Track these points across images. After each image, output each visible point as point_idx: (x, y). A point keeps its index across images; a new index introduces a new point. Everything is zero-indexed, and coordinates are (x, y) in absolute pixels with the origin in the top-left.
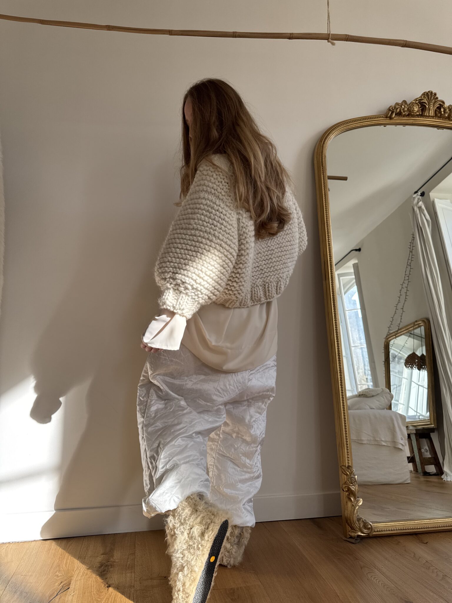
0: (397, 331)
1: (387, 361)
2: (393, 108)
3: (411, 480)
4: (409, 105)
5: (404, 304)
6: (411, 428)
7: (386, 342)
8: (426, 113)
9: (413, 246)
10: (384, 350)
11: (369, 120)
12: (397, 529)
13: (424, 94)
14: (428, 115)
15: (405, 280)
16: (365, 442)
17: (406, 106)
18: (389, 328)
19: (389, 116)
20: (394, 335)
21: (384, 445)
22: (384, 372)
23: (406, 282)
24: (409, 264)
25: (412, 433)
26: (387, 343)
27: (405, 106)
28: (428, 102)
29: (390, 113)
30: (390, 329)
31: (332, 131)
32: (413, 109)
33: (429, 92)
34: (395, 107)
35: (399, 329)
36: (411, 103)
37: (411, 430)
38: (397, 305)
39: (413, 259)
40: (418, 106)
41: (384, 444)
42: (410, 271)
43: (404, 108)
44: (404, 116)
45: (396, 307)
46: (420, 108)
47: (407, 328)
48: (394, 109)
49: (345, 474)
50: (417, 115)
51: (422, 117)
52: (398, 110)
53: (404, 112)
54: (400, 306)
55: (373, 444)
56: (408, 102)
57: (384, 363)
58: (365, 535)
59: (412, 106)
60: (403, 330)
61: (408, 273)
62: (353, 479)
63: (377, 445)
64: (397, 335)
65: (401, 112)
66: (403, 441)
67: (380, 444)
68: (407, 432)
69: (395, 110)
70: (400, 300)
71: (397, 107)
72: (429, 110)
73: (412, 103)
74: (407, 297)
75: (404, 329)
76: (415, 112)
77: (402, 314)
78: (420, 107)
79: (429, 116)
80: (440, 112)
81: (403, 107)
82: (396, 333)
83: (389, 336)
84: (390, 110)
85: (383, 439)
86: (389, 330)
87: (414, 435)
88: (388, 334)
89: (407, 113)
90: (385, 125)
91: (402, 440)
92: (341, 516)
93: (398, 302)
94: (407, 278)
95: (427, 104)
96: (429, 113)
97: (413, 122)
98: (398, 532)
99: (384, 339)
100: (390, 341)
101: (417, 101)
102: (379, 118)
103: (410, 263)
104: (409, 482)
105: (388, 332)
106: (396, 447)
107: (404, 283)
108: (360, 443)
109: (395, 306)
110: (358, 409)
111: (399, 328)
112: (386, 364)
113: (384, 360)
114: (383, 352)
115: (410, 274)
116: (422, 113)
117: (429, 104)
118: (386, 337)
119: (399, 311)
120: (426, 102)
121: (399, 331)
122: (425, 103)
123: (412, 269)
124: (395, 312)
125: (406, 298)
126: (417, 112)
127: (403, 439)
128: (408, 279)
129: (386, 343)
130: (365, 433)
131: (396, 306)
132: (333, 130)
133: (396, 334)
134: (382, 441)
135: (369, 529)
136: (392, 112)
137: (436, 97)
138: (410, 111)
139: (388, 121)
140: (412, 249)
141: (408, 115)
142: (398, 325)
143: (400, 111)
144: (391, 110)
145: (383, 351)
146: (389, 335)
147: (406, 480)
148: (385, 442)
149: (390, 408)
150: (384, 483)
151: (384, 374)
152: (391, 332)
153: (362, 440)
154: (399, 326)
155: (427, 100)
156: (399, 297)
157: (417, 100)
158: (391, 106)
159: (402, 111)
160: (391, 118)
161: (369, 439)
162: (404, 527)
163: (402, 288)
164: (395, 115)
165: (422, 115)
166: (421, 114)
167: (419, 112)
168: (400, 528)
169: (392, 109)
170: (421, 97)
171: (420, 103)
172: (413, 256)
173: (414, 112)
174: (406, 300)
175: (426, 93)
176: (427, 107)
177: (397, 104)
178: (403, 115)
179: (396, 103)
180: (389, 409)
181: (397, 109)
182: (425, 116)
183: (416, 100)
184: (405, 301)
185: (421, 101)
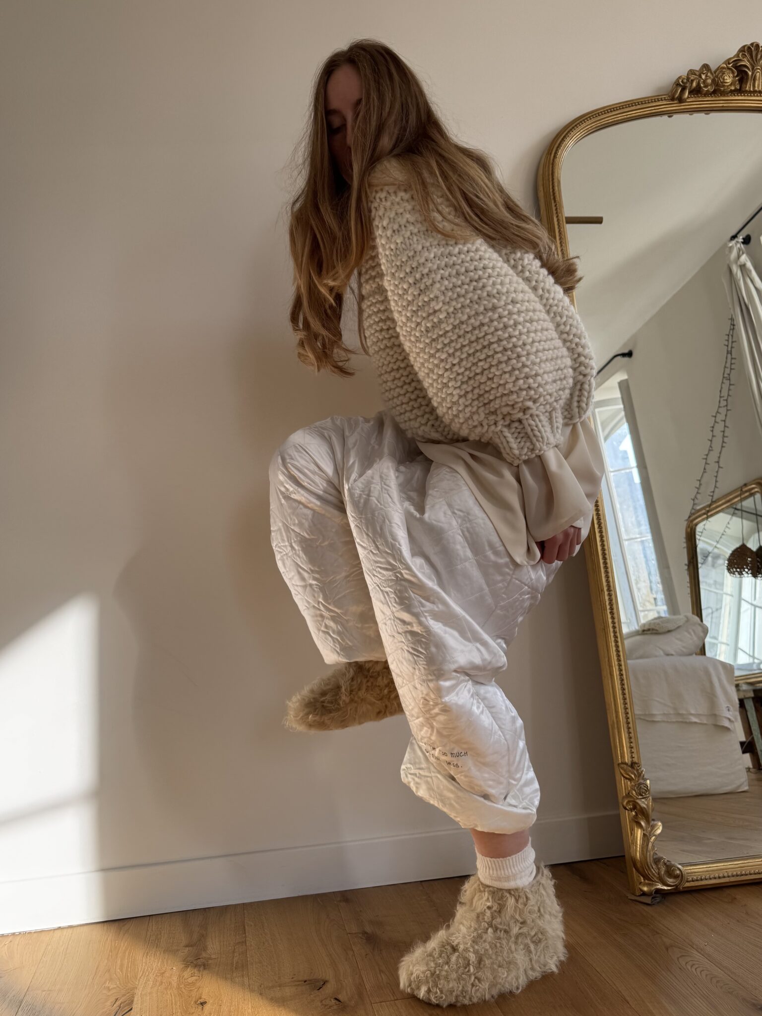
0: (710, 505)
1: (693, 563)
2: (685, 81)
3: (749, 785)
4: (715, 72)
5: (720, 453)
6: (744, 687)
7: (689, 527)
8: (749, 87)
9: (732, 342)
10: (687, 542)
11: (639, 107)
12: (730, 874)
13: (742, 50)
14: (752, 89)
15: (719, 407)
16: (658, 719)
17: (709, 74)
18: (694, 500)
19: (677, 96)
20: (704, 514)
21: (695, 723)
22: (689, 585)
23: (723, 411)
24: (726, 375)
25: (747, 696)
26: (691, 529)
27: (706, 76)
28: (751, 64)
29: (679, 91)
30: (696, 501)
31: (569, 132)
32: (724, 79)
33: (752, 44)
34: (688, 79)
35: (713, 502)
36: (718, 69)
37: (744, 691)
38: (707, 455)
39: (733, 366)
40: (733, 73)
41: (694, 719)
42: (729, 390)
43: (706, 79)
44: (707, 94)
45: (706, 459)
46: (737, 76)
47: (728, 499)
48: (686, 83)
49: (626, 778)
50: (732, 91)
51: (741, 93)
52: (694, 84)
53: (706, 86)
54: (713, 457)
55: (674, 720)
56: (713, 67)
57: (686, 567)
58: (669, 888)
59: (721, 74)
60: (720, 503)
61: (725, 393)
62: (642, 786)
63: (682, 722)
64: (709, 514)
65: (700, 87)
66: (731, 713)
67: (688, 721)
68: (738, 696)
69: (687, 85)
70: (712, 446)
71: (692, 78)
72: (754, 80)
73: (721, 69)
74: (726, 440)
75: (723, 501)
76: (728, 86)
77: (717, 472)
78: (736, 74)
79: (755, 92)
81: (703, 77)
82: (708, 509)
83: (694, 517)
84: (678, 85)
85: (693, 712)
86: (694, 504)
87: (751, 700)
88: (693, 511)
89: (711, 89)
90: (670, 114)
91: (729, 710)
92: (624, 856)
93: (709, 450)
94: (723, 403)
95: (749, 69)
96: (754, 86)
97: (725, 105)
98: (733, 879)
99: (686, 523)
100: (696, 525)
101: (729, 64)
102: (659, 101)
103: (729, 375)
104: (746, 788)
105: (693, 509)
106: (718, 724)
107: (718, 412)
108: (650, 720)
109: (704, 459)
110: (641, 657)
111: (714, 500)
112: (691, 568)
113: (686, 562)
114: (684, 548)
115: (728, 395)
116: (741, 87)
117: (753, 69)
118: (690, 517)
119: (713, 467)
120: (748, 64)
121: (714, 506)
122: (745, 66)
123: (733, 385)
124: (705, 469)
125: (723, 442)
126: (731, 85)
127: (731, 709)
128: (727, 406)
129: (689, 530)
130: (658, 701)
131: (705, 457)
132: (571, 130)
133: (708, 511)
134: (692, 714)
135: (676, 877)
136: (684, 89)
138: (717, 85)
139: (675, 106)
140: (732, 347)
141: (714, 92)
142: (712, 494)
143: (698, 84)
144: (680, 85)
145: (685, 545)
146: (694, 514)
147: (739, 787)
148: (697, 715)
149: (703, 651)
150: (699, 793)
151: (689, 589)
152: (698, 508)
153: (653, 715)
154: (712, 496)
155: (748, 61)
156: (711, 441)
157: (731, 61)
158: (680, 78)
159: (702, 85)
160: (681, 100)
161: (666, 712)
162: (743, 870)
163: (715, 422)
164: (690, 93)
165: (740, 91)
166: (738, 87)
167: (735, 85)
168: (735, 873)
169: (682, 81)
170: (737, 55)
171: (736, 67)
172: (733, 361)
173: (724, 86)
174: (724, 445)
175: (746, 48)
176: (750, 73)
177: (692, 72)
178: (704, 92)
179: (691, 70)
180: (702, 655)
181: (692, 81)
182: (746, 92)
183: (728, 62)
184: (722, 447)
185: (737, 64)
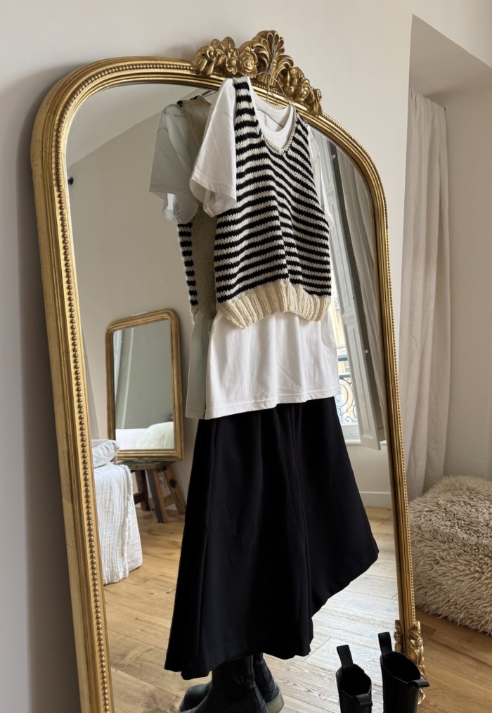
2: (212, 53)
4: (239, 52)
14: (265, 82)
17: (234, 52)
27: (232, 55)
28: (269, 55)
29: (205, 64)
32: (247, 65)
34: (214, 51)
36: (242, 50)
40: (255, 59)
43: (231, 59)
44: (230, 75)
46: (257, 65)
48: (213, 56)
52: (220, 61)
53: (229, 66)
56: (237, 46)
59: (244, 57)
65: (224, 66)
69: (214, 59)
71: (219, 53)
72: (269, 73)
78: (257, 62)
80: (284, 81)
81: (229, 55)
84: (204, 55)
89: (234, 71)
95: (267, 60)
96: (268, 80)
101: (253, 48)
116: (257, 76)
122: (265, 56)
126: (251, 72)
136: (210, 63)
137: (282, 48)
138: (239, 68)
143: (224, 62)
144: (207, 56)
155: (268, 51)
157: (253, 45)
158: (207, 47)
164: (213, 68)
165: (256, 81)
167: (254, 74)
170: (260, 40)
171: (257, 54)
173: (245, 72)
175: (268, 34)
176: (267, 65)
177: (218, 43)
181: (219, 56)
182: (262, 83)
185: (259, 50)
